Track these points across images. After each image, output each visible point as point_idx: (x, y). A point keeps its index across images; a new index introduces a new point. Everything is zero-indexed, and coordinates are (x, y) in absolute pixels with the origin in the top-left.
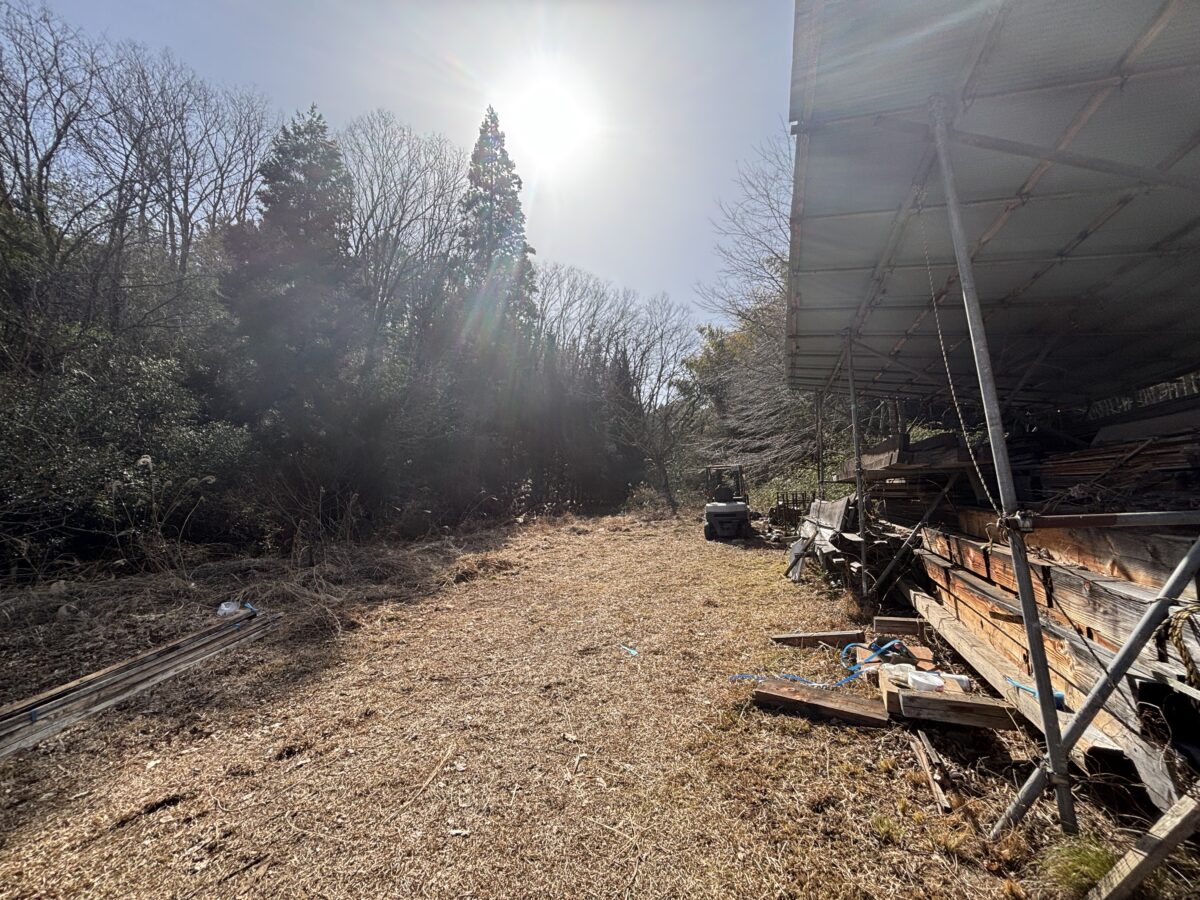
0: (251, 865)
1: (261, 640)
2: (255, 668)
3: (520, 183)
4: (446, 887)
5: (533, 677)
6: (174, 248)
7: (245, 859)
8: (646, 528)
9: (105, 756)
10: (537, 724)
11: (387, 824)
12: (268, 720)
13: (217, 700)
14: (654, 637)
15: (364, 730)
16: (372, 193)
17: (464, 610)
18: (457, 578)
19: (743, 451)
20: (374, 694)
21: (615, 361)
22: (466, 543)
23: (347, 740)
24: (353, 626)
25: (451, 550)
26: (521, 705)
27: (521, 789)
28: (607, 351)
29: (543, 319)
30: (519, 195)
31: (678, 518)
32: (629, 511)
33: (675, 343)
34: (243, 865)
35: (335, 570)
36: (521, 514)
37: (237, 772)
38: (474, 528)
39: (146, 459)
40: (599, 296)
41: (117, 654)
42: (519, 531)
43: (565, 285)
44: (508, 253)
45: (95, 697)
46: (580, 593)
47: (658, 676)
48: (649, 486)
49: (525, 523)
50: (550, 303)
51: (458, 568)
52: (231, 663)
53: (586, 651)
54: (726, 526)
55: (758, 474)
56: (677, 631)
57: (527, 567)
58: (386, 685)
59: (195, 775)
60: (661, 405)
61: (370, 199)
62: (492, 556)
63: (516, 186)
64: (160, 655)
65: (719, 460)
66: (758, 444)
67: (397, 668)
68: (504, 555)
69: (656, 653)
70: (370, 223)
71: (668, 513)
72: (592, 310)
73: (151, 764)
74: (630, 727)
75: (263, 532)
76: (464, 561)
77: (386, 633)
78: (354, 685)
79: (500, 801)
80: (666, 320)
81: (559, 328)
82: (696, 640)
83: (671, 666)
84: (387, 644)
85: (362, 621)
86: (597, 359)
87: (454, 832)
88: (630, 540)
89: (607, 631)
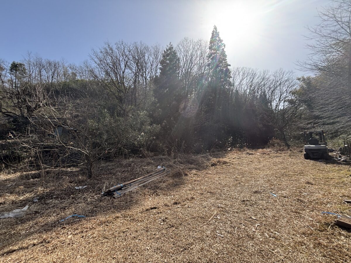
0: (172, 227)
1: (167, 175)
2: (166, 182)
3: (225, 45)
4: (219, 249)
5: (238, 197)
6: (144, 86)
7: (170, 225)
8: (276, 154)
9: (142, 195)
10: (241, 211)
11: (201, 227)
12: (170, 195)
13: (160, 188)
14: (283, 192)
15: (192, 202)
16: (184, 61)
17: (214, 174)
18: (212, 165)
19: (323, 124)
20: (193, 193)
21: (261, 95)
22: (213, 155)
23: (188, 204)
24: (186, 175)
25: (209, 157)
26: (235, 204)
27: (238, 229)
28: (258, 92)
29: (234, 86)
30: (225, 49)
31: (291, 150)
32: (269, 147)
33: (286, 86)
34: (170, 226)
35: (181, 160)
36: (229, 147)
37: (166, 205)
38: (215, 151)
39: (143, 133)
40: (253, 75)
41: (141, 175)
42: (229, 153)
43: (241, 74)
44: (222, 68)
45: (139, 183)
46: (252, 173)
47: (287, 205)
48: (277, 139)
49: (231, 150)
50: (236, 80)
51: (212, 162)
52: (162, 180)
53: (256, 192)
54: (315, 154)
55: (332, 134)
56: (293, 191)
57: (232, 164)
58: (196, 191)
59: (158, 204)
60: (281, 109)
61: (183, 63)
62: (221, 159)
63: (223, 47)
64: (149, 176)
65: (310, 128)
66: (332, 121)
67: (198, 188)
68: (225, 159)
69: (285, 197)
70: (184, 69)
71: (286, 148)
72: (251, 80)
73: (150, 199)
74: (276, 220)
75: (164, 150)
76: (213, 160)
77: (194, 178)
78: (188, 190)
79: (232, 230)
80: (282, 78)
81: (239, 88)
82: (303, 195)
83: (292, 203)
84: (195, 181)
85: (188, 174)
86: (254, 96)
87: (219, 235)
88: (270, 157)
89: (264, 187)
